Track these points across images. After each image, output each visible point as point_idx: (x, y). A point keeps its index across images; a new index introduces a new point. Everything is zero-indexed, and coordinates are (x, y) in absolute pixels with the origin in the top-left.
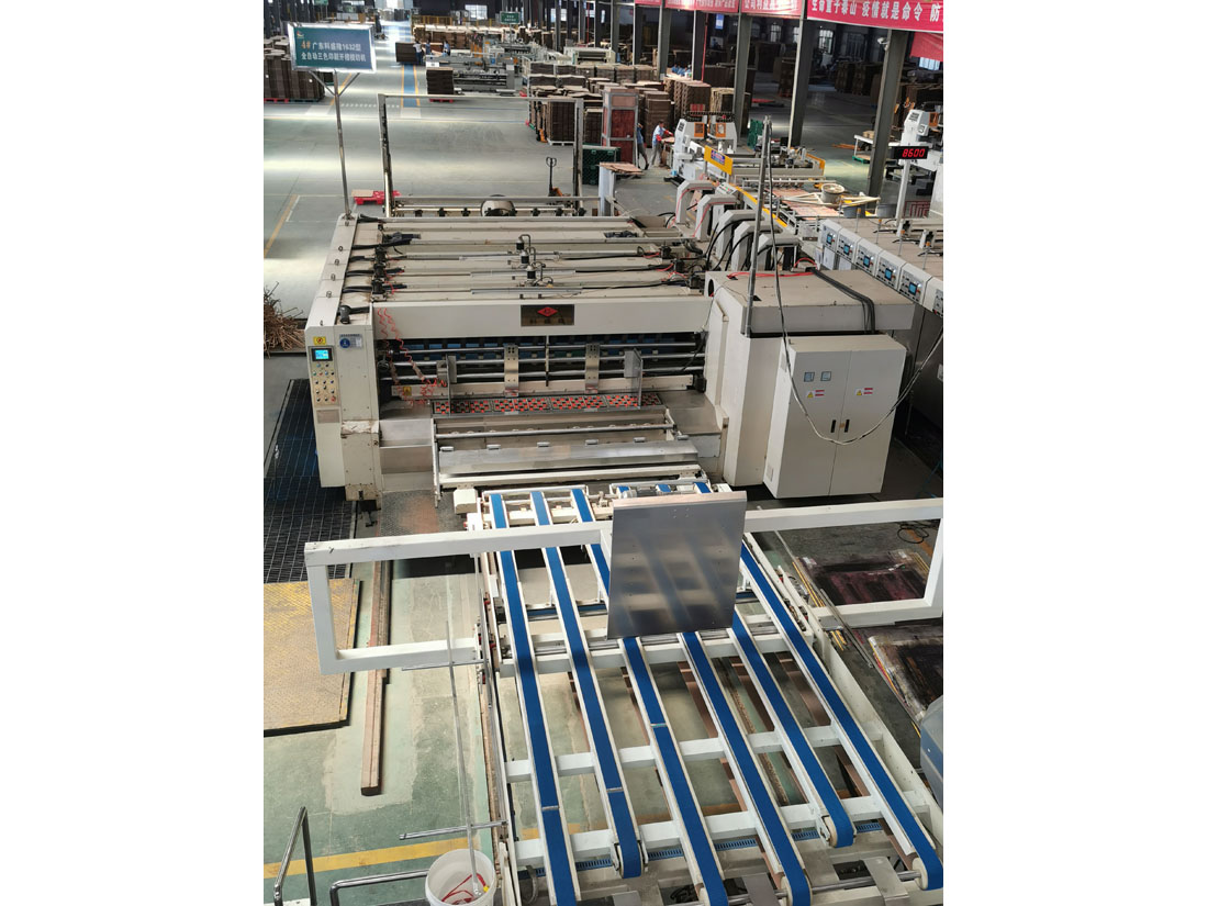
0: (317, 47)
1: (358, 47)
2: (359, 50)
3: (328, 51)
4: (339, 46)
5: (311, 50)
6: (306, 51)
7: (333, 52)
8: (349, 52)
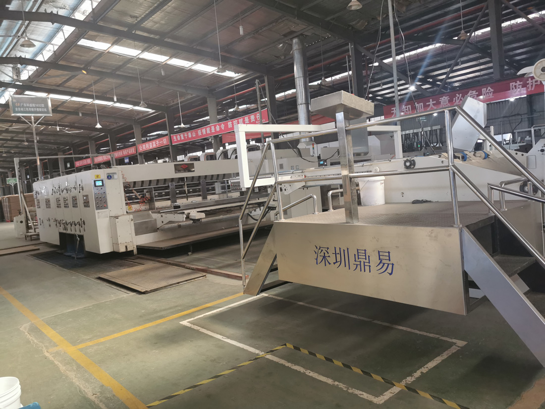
0: (23, 105)
1: (43, 105)
2: (43, 106)
3: (28, 107)
4: (34, 105)
5: (20, 107)
6: (18, 107)
7: (31, 107)
8: (39, 107)
